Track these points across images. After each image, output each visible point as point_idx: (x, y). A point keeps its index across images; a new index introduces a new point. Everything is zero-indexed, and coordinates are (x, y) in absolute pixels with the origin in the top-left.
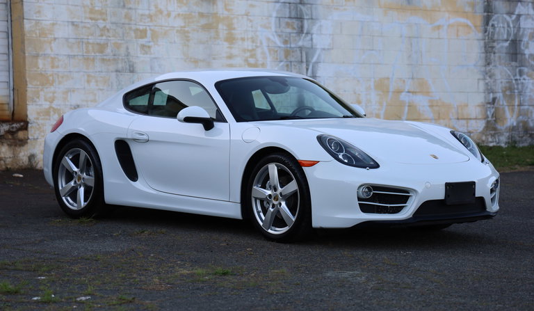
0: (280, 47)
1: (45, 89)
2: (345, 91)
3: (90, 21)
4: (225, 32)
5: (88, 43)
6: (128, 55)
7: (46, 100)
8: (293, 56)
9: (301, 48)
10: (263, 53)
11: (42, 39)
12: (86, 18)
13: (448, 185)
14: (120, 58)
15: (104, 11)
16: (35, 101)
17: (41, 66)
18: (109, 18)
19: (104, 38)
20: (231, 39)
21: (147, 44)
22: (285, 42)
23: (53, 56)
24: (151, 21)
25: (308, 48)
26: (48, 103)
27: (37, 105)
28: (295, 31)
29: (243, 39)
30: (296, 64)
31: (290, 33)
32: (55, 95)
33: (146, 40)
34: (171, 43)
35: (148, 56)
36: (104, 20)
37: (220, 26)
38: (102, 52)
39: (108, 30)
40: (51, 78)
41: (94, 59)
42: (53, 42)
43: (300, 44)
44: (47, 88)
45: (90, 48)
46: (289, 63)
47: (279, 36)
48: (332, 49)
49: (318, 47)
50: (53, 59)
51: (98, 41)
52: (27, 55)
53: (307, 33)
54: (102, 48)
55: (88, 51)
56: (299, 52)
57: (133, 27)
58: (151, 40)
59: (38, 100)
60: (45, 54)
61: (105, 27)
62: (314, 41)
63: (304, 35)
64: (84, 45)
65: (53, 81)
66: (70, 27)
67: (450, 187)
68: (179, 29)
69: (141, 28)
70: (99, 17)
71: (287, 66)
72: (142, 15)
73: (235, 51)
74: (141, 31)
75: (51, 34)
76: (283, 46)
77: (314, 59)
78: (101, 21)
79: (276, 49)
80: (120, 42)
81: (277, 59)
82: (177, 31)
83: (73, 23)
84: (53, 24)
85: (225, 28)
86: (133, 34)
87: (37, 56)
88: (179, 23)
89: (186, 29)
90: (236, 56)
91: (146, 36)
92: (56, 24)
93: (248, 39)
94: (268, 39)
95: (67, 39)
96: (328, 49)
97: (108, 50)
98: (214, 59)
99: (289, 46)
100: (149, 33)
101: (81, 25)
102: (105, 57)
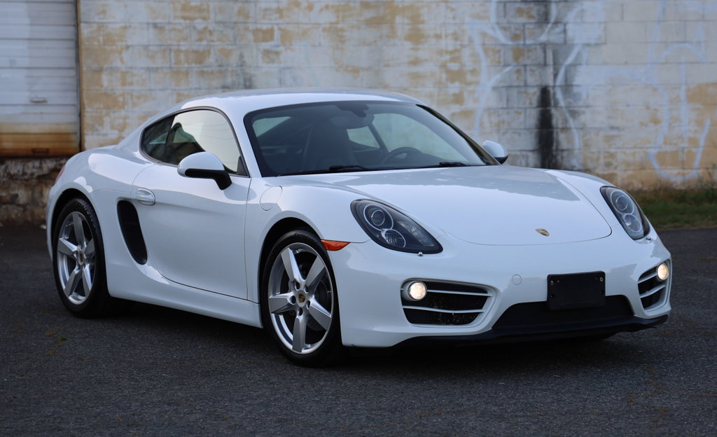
0: (504, 45)
1: (112, 115)
2: (628, 106)
3: (182, 21)
4: (407, 27)
5: (179, 51)
6: (242, 64)
7: (113, 128)
8: (528, 57)
9: (544, 46)
10: (474, 55)
11: (107, 47)
12: (176, 17)
13: (551, 278)
14: (230, 69)
15: (205, 7)
16: (97, 130)
17: (105, 83)
18: (212, 16)
19: (204, 43)
20: (416, 37)
21: (274, 49)
22: (515, 37)
23: (123, 70)
24: (281, 17)
25: (557, 44)
26: (116, 132)
27: (99, 135)
28: (533, 21)
29: (438, 37)
30: (534, 68)
31: (524, 25)
32: (127, 121)
33: (272, 43)
34: (314, 46)
35: (275, 65)
36: (204, 19)
37: (398, 19)
38: (200, 62)
39: (211, 33)
40: (121, 99)
41: (187, 73)
42: (124, 51)
43: (543, 38)
44: (114, 112)
45: (182, 57)
46: (522, 69)
47: (504, 29)
48: (605, 43)
49: (576, 41)
50: (124, 74)
51: (195, 48)
52: (84, 69)
53: (556, 23)
54: (200, 57)
55: (178, 62)
56: (539, 52)
57: (252, 27)
58: (280, 43)
59: (100, 128)
60: (112, 68)
61: (205, 28)
62: (570, 34)
63: (550, 26)
64: (173, 54)
65: (124, 104)
66: (152, 30)
67: (556, 282)
68: (328, 26)
69: (265, 27)
70: (197, 15)
71: (518, 71)
72: (266, 10)
73: (422, 54)
74: (264, 32)
75: (122, 41)
76: (510, 43)
77: (570, 60)
78: (200, 21)
79: (498, 48)
80: (230, 47)
81: (499, 62)
82: (324, 30)
83: (155, 26)
84: (125, 28)
85: (406, 21)
86: (250, 36)
87: (100, 71)
88: (328, 18)
89: (340, 26)
90: (426, 60)
91: (272, 38)
92: (130, 27)
93: (446, 36)
94: (484, 35)
95: (146, 47)
96: (596, 45)
97: (211, 60)
98: (387, 66)
99: (522, 42)
100: (277, 34)
101: (167, 27)
102: (205, 69)
